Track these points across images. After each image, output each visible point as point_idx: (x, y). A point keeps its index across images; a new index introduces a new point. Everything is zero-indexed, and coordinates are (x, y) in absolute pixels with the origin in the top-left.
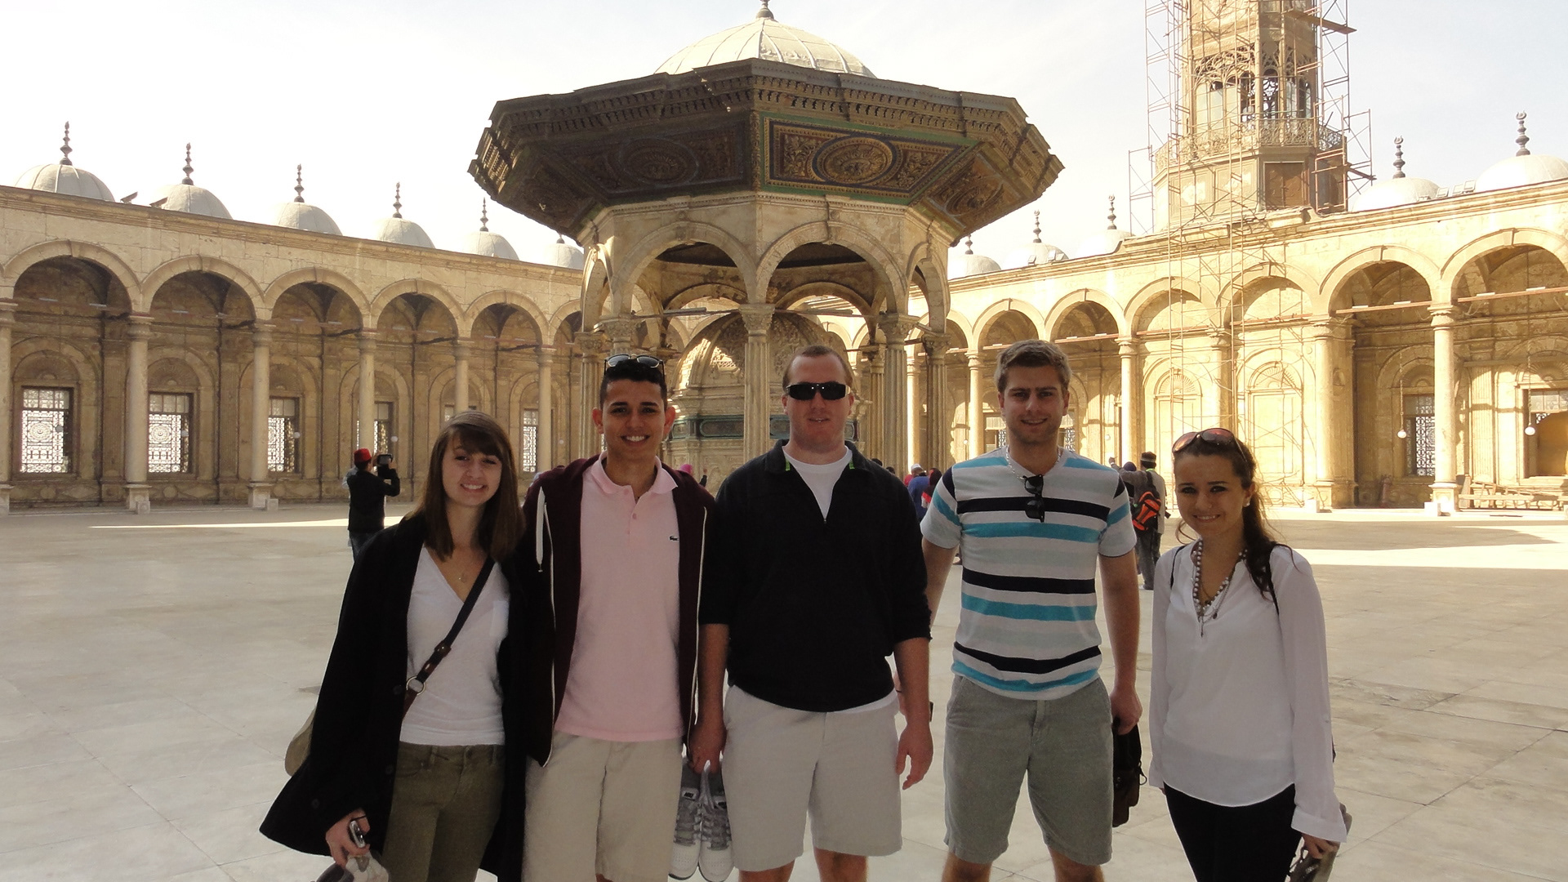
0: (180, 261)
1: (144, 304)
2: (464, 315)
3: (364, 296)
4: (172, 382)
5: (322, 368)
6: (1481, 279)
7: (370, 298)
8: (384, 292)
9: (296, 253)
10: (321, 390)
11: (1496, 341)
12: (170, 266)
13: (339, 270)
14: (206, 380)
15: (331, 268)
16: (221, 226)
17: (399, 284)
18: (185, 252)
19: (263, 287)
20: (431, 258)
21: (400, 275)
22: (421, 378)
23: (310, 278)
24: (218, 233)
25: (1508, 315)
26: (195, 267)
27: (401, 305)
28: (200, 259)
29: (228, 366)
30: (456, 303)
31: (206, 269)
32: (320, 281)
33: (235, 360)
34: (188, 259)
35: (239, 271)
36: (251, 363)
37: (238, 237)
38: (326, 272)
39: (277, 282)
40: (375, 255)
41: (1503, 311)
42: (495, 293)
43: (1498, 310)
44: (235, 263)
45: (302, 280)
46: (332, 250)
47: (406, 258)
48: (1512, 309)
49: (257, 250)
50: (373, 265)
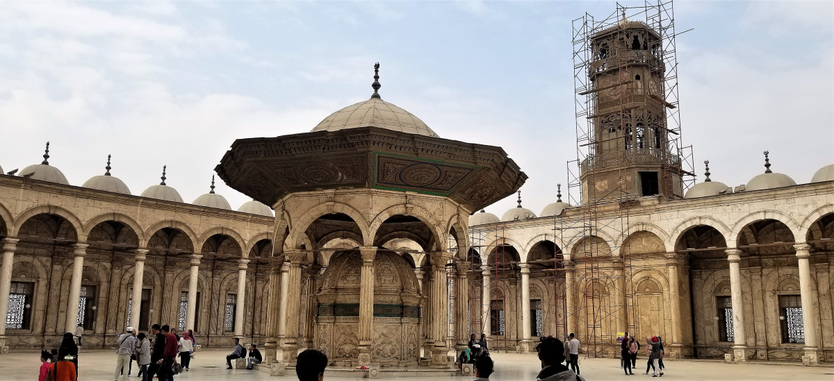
0: (37, 208)
1: (14, 231)
2: (198, 240)
3: (141, 229)
4: (23, 276)
5: (112, 269)
6: (752, 236)
7: (144, 230)
8: (153, 227)
9: (105, 204)
10: (110, 282)
11: (762, 268)
12: (32, 210)
13: (128, 214)
14: (43, 275)
15: (123, 213)
16: (63, 189)
17: (162, 222)
18: (41, 203)
19: (84, 223)
20: (181, 208)
21: (162, 217)
22: (169, 275)
23: (111, 218)
24: (61, 192)
25: (768, 255)
26: (45, 211)
27: (161, 234)
28: (49, 206)
29: (57, 267)
30: (194, 234)
31: (52, 212)
32: (116, 220)
33: (61, 263)
34: (42, 207)
35: (71, 214)
36: (71, 266)
37: (72, 195)
38: (120, 215)
39: (93, 220)
40: (149, 206)
41: (765, 253)
42: (216, 228)
43: (762, 252)
44: (69, 209)
45: (106, 219)
46: (124, 203)
47: (168, 208)
48: (769, 252)
49: (82, 202)
50: (148, 211)
